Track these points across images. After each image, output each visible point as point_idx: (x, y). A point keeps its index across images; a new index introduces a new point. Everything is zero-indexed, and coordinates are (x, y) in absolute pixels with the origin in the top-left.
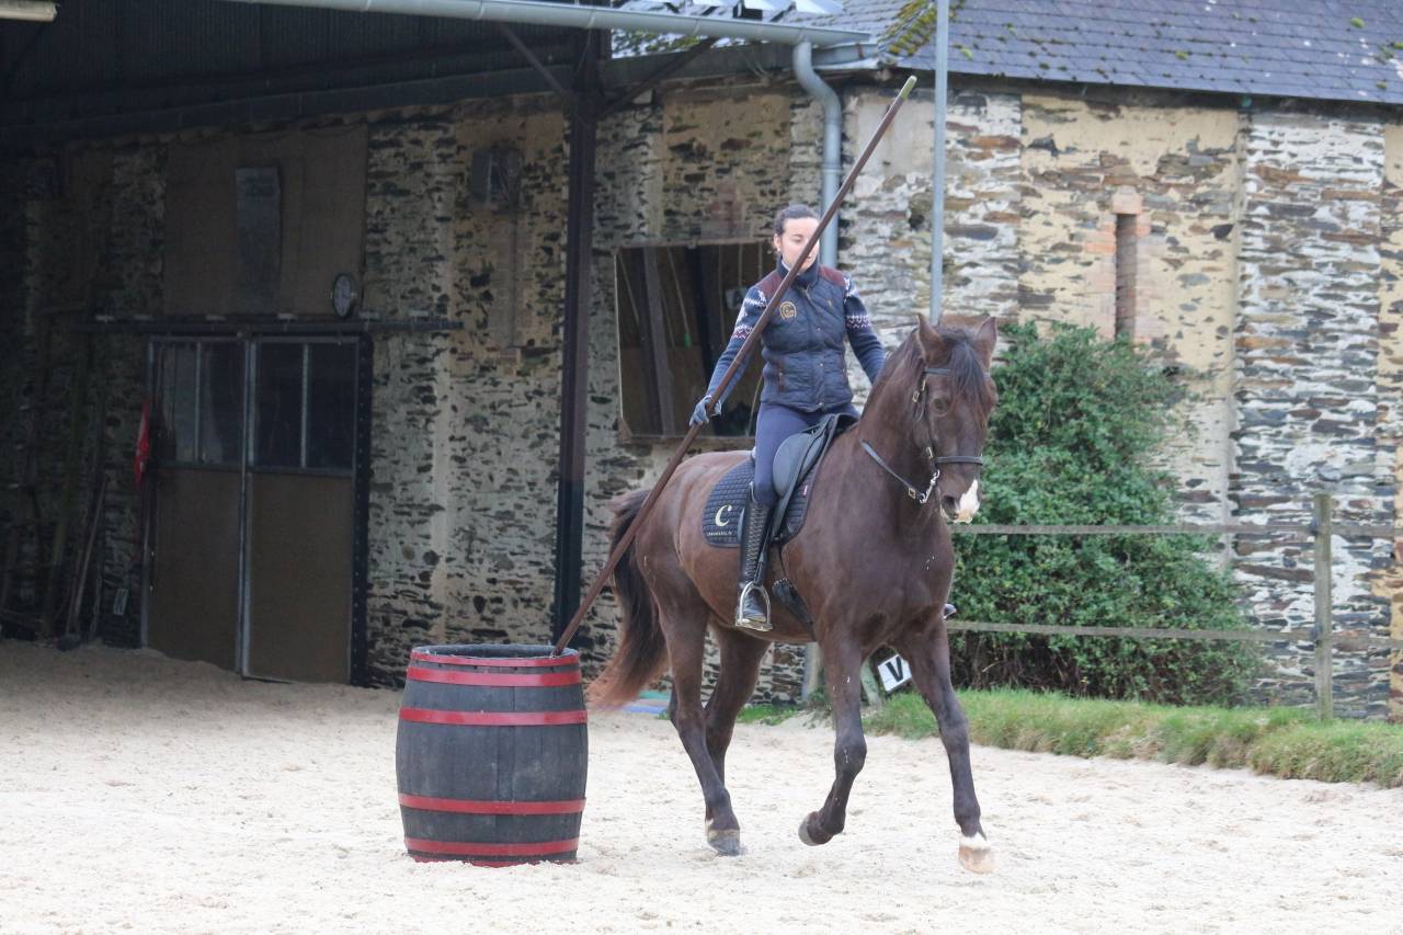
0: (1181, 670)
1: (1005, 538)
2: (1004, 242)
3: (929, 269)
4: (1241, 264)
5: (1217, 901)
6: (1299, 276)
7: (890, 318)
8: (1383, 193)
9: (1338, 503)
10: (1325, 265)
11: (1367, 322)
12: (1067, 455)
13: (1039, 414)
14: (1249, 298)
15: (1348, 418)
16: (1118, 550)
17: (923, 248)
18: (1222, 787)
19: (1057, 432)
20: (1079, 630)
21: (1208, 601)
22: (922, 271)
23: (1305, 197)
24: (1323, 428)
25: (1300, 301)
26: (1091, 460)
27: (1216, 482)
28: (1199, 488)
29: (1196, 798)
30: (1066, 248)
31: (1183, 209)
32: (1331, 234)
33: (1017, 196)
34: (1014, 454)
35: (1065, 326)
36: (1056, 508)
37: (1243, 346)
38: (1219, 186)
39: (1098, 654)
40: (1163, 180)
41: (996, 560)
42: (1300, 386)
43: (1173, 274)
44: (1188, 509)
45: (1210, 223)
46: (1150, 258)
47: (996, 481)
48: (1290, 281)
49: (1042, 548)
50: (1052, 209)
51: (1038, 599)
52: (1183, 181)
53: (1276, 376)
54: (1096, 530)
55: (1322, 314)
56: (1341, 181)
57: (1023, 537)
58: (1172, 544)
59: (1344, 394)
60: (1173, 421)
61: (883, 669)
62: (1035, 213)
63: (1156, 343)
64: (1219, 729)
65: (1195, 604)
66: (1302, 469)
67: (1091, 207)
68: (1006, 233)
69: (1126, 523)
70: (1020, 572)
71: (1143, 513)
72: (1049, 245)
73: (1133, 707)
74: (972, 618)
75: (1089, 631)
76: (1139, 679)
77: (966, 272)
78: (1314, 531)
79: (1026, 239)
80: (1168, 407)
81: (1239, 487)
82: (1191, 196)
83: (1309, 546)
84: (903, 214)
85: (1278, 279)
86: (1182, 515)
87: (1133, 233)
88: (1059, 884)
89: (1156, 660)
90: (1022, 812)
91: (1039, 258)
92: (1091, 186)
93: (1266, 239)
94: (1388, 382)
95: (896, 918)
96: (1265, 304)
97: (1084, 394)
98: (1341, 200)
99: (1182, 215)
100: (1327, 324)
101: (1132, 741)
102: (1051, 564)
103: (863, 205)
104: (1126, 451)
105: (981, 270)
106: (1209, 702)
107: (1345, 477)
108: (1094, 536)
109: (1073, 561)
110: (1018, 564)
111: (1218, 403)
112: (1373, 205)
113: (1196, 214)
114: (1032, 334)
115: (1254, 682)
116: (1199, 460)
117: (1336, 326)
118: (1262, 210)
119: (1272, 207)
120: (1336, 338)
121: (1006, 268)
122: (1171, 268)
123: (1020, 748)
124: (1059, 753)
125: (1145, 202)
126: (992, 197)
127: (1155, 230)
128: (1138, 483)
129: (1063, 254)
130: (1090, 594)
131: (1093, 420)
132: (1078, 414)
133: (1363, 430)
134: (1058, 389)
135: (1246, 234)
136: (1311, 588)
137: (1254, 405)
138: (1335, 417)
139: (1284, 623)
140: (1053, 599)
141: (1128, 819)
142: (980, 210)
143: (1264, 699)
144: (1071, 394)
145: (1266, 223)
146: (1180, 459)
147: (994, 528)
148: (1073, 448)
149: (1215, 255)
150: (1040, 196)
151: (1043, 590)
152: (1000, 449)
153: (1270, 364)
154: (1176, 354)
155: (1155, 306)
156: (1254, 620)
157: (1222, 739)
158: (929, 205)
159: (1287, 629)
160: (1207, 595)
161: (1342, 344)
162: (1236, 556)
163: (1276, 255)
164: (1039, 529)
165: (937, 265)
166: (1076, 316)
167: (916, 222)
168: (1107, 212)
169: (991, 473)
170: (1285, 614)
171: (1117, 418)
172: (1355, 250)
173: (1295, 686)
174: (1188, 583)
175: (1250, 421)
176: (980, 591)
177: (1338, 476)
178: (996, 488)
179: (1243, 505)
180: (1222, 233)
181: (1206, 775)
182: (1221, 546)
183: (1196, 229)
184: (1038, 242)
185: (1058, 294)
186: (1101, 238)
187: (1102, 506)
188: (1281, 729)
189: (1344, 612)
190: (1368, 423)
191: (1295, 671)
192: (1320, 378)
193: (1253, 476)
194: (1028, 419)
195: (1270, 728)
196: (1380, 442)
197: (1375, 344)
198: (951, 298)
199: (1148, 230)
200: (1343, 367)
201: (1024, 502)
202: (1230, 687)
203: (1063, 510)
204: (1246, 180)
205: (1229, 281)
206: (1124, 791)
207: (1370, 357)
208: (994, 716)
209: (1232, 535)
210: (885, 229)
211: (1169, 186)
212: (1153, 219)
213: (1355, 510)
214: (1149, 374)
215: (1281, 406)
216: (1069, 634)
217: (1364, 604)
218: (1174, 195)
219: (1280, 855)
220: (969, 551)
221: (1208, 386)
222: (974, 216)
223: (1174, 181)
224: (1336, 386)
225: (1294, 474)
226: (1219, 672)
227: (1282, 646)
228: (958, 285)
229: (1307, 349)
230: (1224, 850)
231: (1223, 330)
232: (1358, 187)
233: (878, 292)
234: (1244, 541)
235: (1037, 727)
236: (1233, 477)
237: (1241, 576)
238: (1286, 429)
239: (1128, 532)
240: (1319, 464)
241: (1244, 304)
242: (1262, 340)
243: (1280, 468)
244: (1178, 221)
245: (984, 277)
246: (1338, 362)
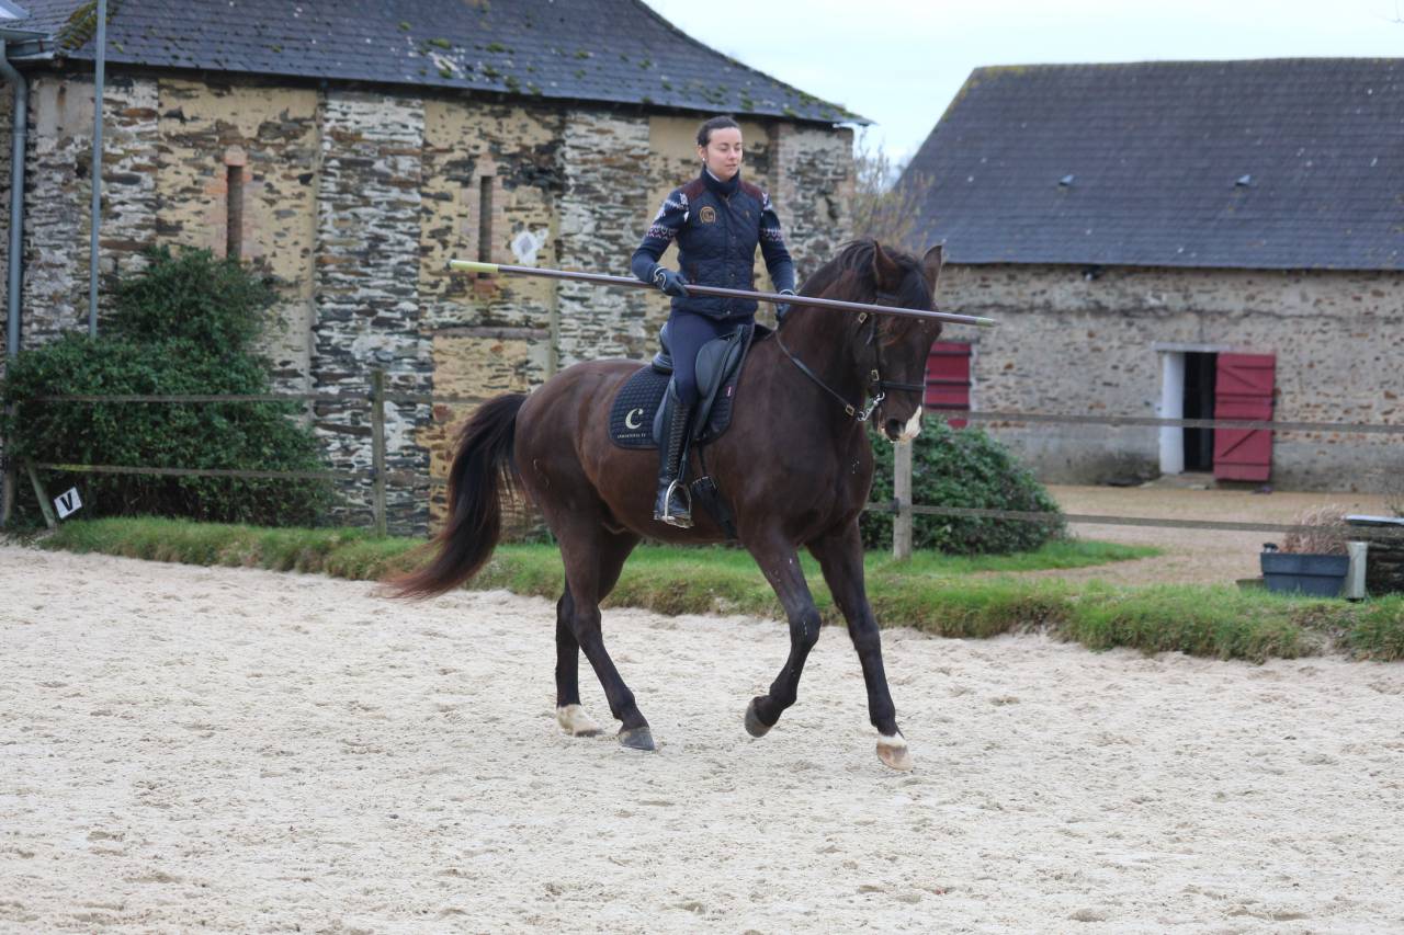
0: (276, 501)
1: (146, 405)
2: (146, 186)
3: (91, 207)
4: (319, 202)
5: (301, 670)
6: (362, 211)
7: (61, 243)
8: (423, 150)
9: (390, 378)
10: (381, 203)
11: (411, 245)
12: (192, 343)
13: (170, 313)
14: (325, 227)
15: (398, 315)
16: (229, 412)
17: (85, 191)
18: (305, 587)
19: (184, 326)
20: (201, 472)
21: (295, 450)
22: (86, 208)
23: (367, 153)
24: (380, 323)
25: (363, 229)
26: (209, 347)
27: (301, 362)
28: (289, 367)
29: (287, 595)
30: (192, 191)
31: (277, 162)
32: (385, 180)
33: (155, 153)
34: (153, 343)
35: (190, 249)
36: (184, 382)
37: (320, 263)
38: (303, 145)
39: (215, 489)
40: (262, 140)
41: (140, 421)
42: (362, 292)
43: (269, 210)
44: (280, 383)
45: (296, 173)
46: (253, 199)
47: (139, 363)
48: (355, 215)
49: (174, 412)
50: (180, 162)
51: (171, 449)
52: (277, 141)
53: (345, 285)
54: (213, 398)
55: (378, 239)
56: (393, 142)
57: (160, 404)
58: (268, 408)
59: (394, 298)
60: (269, 318)
61: (58, 502)
62: (168, 165)
63: (257, 260)
64: (303, 544)
65: (286, 452)
66: (364, 353)
67: (209, 161)
68: (147, 180)
69: (235, 393)
70: (157, 430)
71: (247, 385)
72: (179, 189)
73: (242, 528)
74: (122, 464)
75: (207, 473)
76: (246, 508)
77: (118, 208)
78: (371, 398)
79: (162, 184)
80: (266, 307)
81: (318, 366)
82: (282, 152)
83: (368, 409)
84: (71, 166)
85: (347, 214)
86: (276, 387)
87: (240, 180)
88: (185, 659)
89: (258, 494)
90: (159, 606)
91: (171, 198)
92: (209, 145)
93: (337, 184)
94: (427, 289)
95: (65, 685)
96: (337, 232)
97: (204, 298)
98: (392, 155)
99: (276, 166)
100: (383, 247)
101: (240, 553)
102: (181, 423)
103: (43, 159)
104: (235, 340)
105: (129, 207)
106: (296, 524)
107: (395, 358)
108: (212, 403)
109: (196, 421)
110: (156, 424)
111: (303, 306)
112: (415, 159)
113: (286, 166)
114: (165, 254)
115: (330, 509)
116: (290, 347)
117: (389, 248)
118: (335, 163)
119: (342, 161)
120: (388, 257)
121: (147, 205)
122: (267, 205)
123: (159, 559)
124: (186, 563)
125: (249, 157)
126: (137, 153)
127: (257, 178)
128: (243, 363)
129: (188, 195)
130: (209, 446)
131: (211, 318)
132: (199, 313)
133: (408, 324)
134: (185, 294)
135: (323, 181)
136: (370, 440)
137: (329, 306)
138: (388, 315)
139: (351, 466)
140: (182, 450)
141: (237, 611)
142: (128, 163)
143: (337, 521)
144: (195, 298)
145: (338, 172)
146: (275, 346)
147: (138, 398)
148: (196, 338)
149: (300, 196)
150: (171, 152)
151: (175, 443)
152: (142, 339)
153: (340, 276)
154: (271, 269)
155: (256, 233)
156: (330, 464)
157: (305, 551)
158: (91, 159)
159: (354, 471)
160: (295, 446)
161: (393, 261)
162: (316, 417)
163: (345, 196)
164: (170, 398)
165: (96, 204)
166: (198, 241)
167: (82, 171)
168: (221, 165)
169: (136, 356)
170: (353, 459)
171: (228, 315)
172: (403, 192)
173: (360, 512)
174: (280, 436)
175: (326, 317)
176: (128, 444)
177: (391, 358)
178: (139, 368)
179: (322, 380)
180: (305, 179)
181: (293, 578)
182: (305, 410)
183: (287, 177)
184: (171, 186)
185: (185, 224)
186: (217, 184)
187: (217, 381)
188: (349, 544)
189: (396, 458)
190: (412, 319)
191: (359, 501)
192: (377, 286)
193: (328, 358)
194: (163, 317)
195: (342, 542)
196: (422, 333)
197: (417, 261)
198: (106, 228)
199: (251, 177)
200: (394, 278)
201: (160, 378)
202: (312, 513)
203: (188, 384)
204: (323, 141)
205: (311, 215)
206: (234, 590)
207: (413, 271)
208: (139, 536)
209: (313, 401)
210: (59, 177)
211: (266, 145)
212: (255, 169)
213: (402, 383)
214: (252, 283)
215: (349, 307)
216: (193, 475)
217: (410, 452)
218: (270, 152)
219: (346, 636)
220: (120, 414)
221: (294, 292)
222: (123, 167)
223: (270, 142)
224: (389, 292)
225: (358, 357)
226: (304, 502)
227: (350, 484)
228: (111, 218)
229: (367, 265)
230: (307, 633)
231: (306, 251)
232: (405, 146)
233: (53, 223)
234: (323, 406)
235: (170, 544)
236: (314, 359)
237: (320, 432)
238: (352, 324)
239: (236, 400)
240: (376, 350)
241: (321, 232)
242: (334, 258)
243: (348, 353)
244: (273, 171)
245: (132, 212)
246: (390, 275)
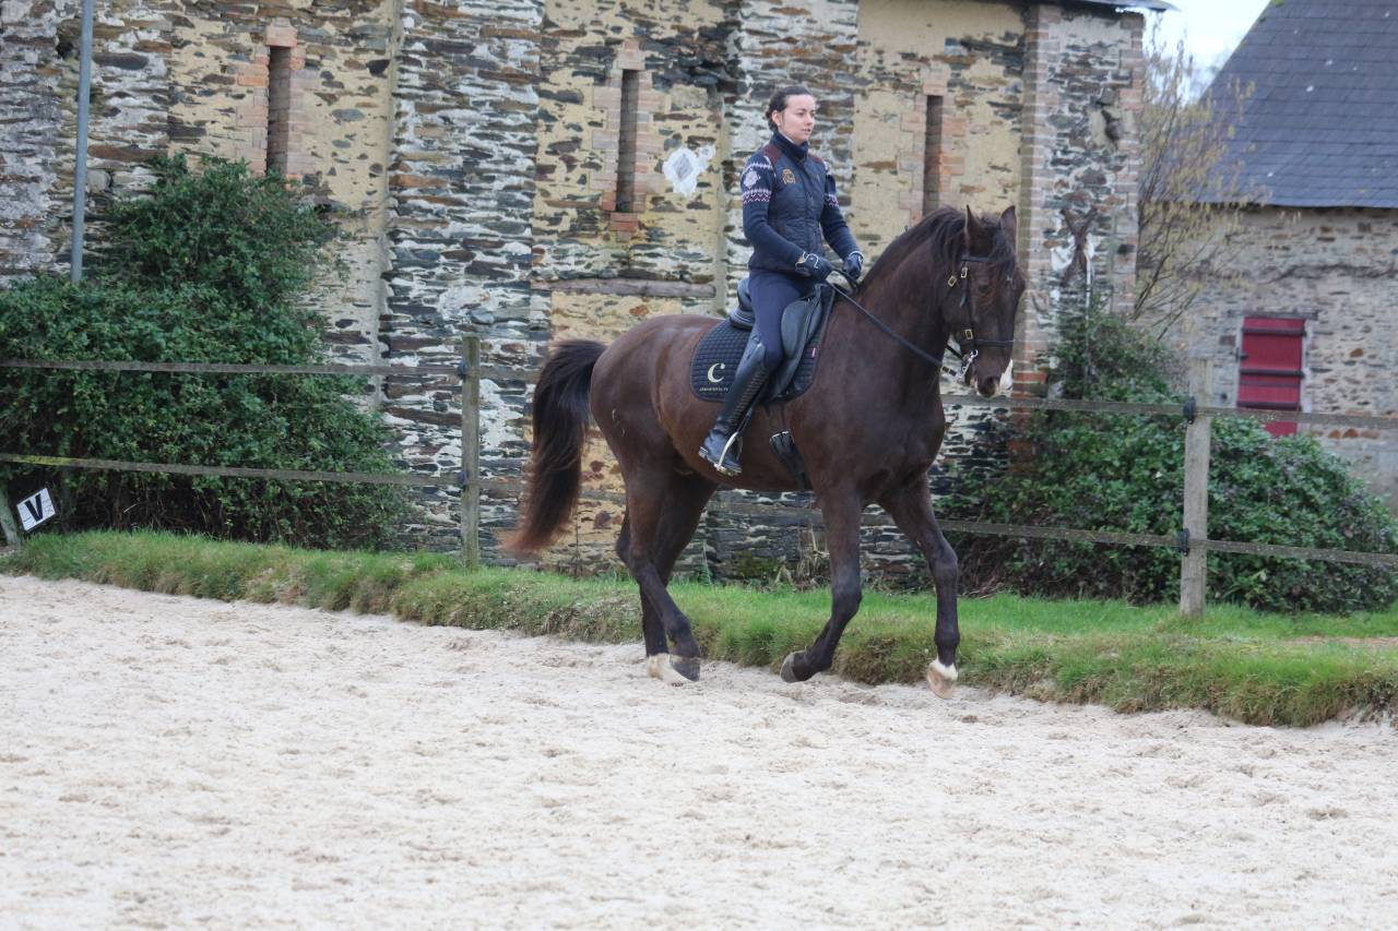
0: (327, 514)
1: (149, 376)
2: (154, 73)
3: (77, 99)
4: (396, 101)
5: (354, 746)
6: (456, 114)
7: (35, 147)
8: (543, 32)
9: (491, 346)
10: (482, 103)
11: (524, 163)
12: (215, 292)
13: (183, 250)
14: (405, 136)
15: (503, 260)
16: (265, 390)
17: (70, 76)
18: (364, 633)
19: (205, 268)
20: (223, 471)
21: (356, 444)
22: (69, 100)
23: (464, 34)
24: (477, 270)
25: (456, 140)
26: (238, 298)
27: (366, 323)
28: (349, 328)
29: (338, 643)
30: (219, 80)
31: (339, 43)
32: (489, 72)
33: (169, 26)
34: (160, 290)
35: (215, 160)
36: (202, 346)
37: (396, 185)
38: (376, 20)
39: (242, 495)
40: (319, 13)
41: (139, 399)
42: (454, 227)
43: (326, 109)
44: (337, 350)
45: (365, 58)
46: (304, 93)
47: (141, 317)
48: (446, 119)
49: (187, 387)
50: (204, 40)
51: (182, 439)
52: (339, 14)
53: (430, 216)
54: (242, 369)
55: (477, 154)
56: (501, 18)
57: (168, 374)
58: (320, 385)
59: (499, 236)
60: (324, 260)
61: (22, 507)
62: (187, 43)
63: (308, 179)
64: (362, 574)
65: (342, 446)
66: (454, 311)
67: (244, 39)
68: (157, 63)
69: (273, 363)
70: (164, 410)
71: (291, 353)
72: (201, 76)
73: (279, 548)
74: (114, 457)
75: (232, 472)
76: (284, 522)
77: (115, 102)
78: (462, 375)
79: (177, 69)
80: (319, 246)
81: (390, 329)
82: (346, 30)
83: (458, 390)
84: (51, 40)
85: (435, 117)
86: (331, 356)
87: (286, 66)
88: (193, 727)
89: (302, 503)
90: (159, 655)
91: (190, 90)
92: (245, 17)
93: (422, 76)
94: (544, 225)
95: (25, 759)
96: (420, 142)
97: (233, 230)
98: (499, 38)
99: (337, 49)
100: (484, 164)
101: (274, 585)
102: (196, 403)
103: (10, 31)
104: (274, 289)
105: (130, 101)
106: (354, 547)
107: (498, 320)
108: (241, 375)
109: (218, 401)
110: (162, 403)
111: (371, 243)
112: (532, 44)
113: (352, 49)
114: (180, 167)
115: (401, 528)
116: (351, 300)
117: (492, 167)
118: (419, 46)
119: (429, 44)
120: (492, 179)
121: (156, 99)
122: (325, 103)
123: (161, 591)
124: (200, 596)
125: (300, 35)
126: (142, 26)
127: (309, 64)
128: (286, 322)
129: (214, 86)
130: (235, 434)
131: (242, 257)
132: (226, 250)
133: (517, 273)
134: (206, 224)
135: (402, 71)
136: (459, 433)
137: (407, 245)
138: (490, 259)
139: (434, 468)
140: (197, 439)
141: (268, 664)
142: (131, 39)
143: (411, 544)
144: (220, 230)
145: (423, 60)
146: (330, 299)
147: (138, 366)
148: (221, 286)
149: (370, 91)
150: (192, 26)
151: (187, 430)
152: (146, 285)
153: (424, 204)
154: (329, 191)
155: (308, 141)
156: (403, 464)
157: (366, 583)
158: (78, 33)
159: (437, 474)
160: (355, 438)
161: (498, 185)
162: (386, 399)
163: (432, 93)
164: (182, 367)
165: (85, 94)
166: (226, 150)
167: (64, 50)
168: (260, 44)
169: (136, 308)
170: (435, 458)
171: (266, 255)
172: (513, 89)
173: (444, 533)
174: (336, 425)
175: (402, 260)
176: (122, 429)
177: (492, 319)
178: (140, 324)
179: (394, 347)
180: (377, 68)
181: (348, 620)
182: (371, 389)
183: (351, 64)
184: (189, 73)
185: (208, 126)
186: (254, 71)
187: (249, 345)
188: (426, 575)
189: (495, 458)
190: (522, 266)
191: (444, 517)
192: (475, 220)
193: (404, 318)
194: (175, 254)
195: (415, 574)
196: (535, 286)
197: (532, 186)
198: (98, 128)
199: (302, 63)
200: (499, 209)
201: (169, 340)
202: (377, 532)
203: (209, 348)
204: (404, 15)
205: (384, 118)
206: (265, 635)
207: (526, 199)
208: (135, 557)
209: (381, 377)
210: (32, 56)
211: (324, 19)
212: (307, 53)
213: (508, 354)
214: (300, 211)
215: (434, 247)
216: (213, 474)
217: (515, 450)
218: (330, 29)
219: (419, 701)
220: (112, 388)
221: (360, 225)
222: (123, 45)
223: (330, 14)
224: (491, 228)
225: (446, 317)
226: (366, 516)
227: (432, 492)
228: (106, 115)
229: (462, 189)
230: (363, 695)
231: (376, 168)
232: (518, 25)
233: (24, 120)
234: (395, 383)
235: (178, 569)
236: (384, 318)
237: (391, 419)
238: (439, 271)
239: (275, 372)
240: (471, 307)
241: (398, 142)
242: (416, 179)
243: (433, 310)
244: (334, 56)
245: (133, 107)
246: (493, 203)
